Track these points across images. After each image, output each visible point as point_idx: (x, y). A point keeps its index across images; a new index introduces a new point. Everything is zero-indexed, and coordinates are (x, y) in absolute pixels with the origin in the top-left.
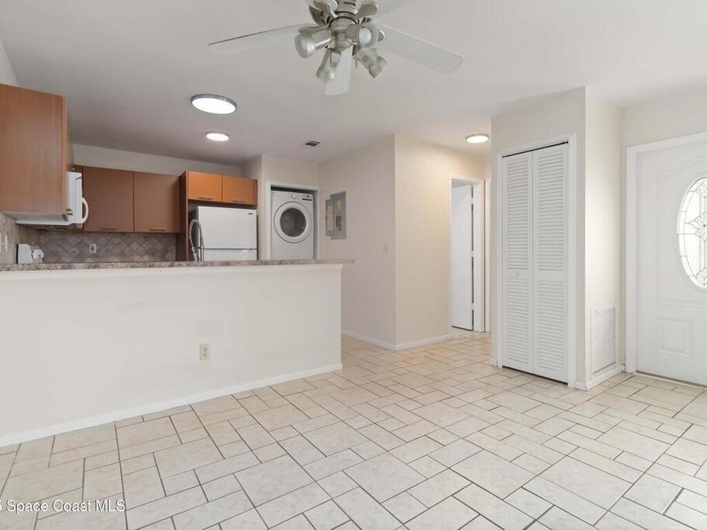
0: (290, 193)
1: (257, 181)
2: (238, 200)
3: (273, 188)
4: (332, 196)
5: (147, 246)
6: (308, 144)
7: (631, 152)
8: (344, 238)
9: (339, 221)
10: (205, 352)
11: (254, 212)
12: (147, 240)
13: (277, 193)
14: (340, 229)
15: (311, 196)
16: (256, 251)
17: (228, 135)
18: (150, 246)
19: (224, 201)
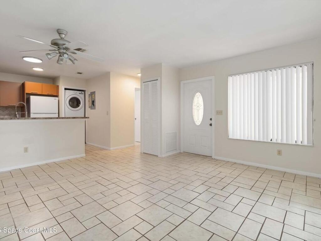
0: (74, 91)
1: (58, 86)
2: (50, 93)
3: (66, 89)
4: (91, 93)
5: (7, 112)
6: (78, 73)
7: (182, 83)
8: (95, 109)
9: (93, 103)
10: (26, 150)
11: (57, 98)
12: (7, 109)
13: (67, 91)
14: (94, 106)
15: (83, 92)
16: (58, 114)
17: (43, 69)
18: (8, 112)
19: (43, 94)
